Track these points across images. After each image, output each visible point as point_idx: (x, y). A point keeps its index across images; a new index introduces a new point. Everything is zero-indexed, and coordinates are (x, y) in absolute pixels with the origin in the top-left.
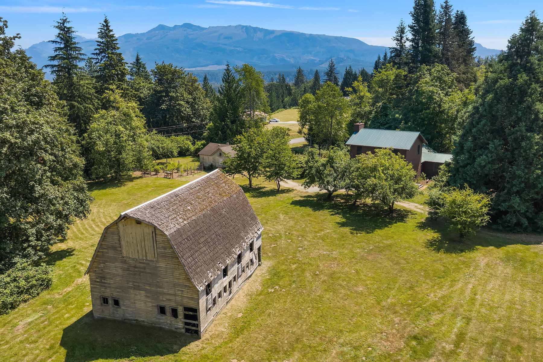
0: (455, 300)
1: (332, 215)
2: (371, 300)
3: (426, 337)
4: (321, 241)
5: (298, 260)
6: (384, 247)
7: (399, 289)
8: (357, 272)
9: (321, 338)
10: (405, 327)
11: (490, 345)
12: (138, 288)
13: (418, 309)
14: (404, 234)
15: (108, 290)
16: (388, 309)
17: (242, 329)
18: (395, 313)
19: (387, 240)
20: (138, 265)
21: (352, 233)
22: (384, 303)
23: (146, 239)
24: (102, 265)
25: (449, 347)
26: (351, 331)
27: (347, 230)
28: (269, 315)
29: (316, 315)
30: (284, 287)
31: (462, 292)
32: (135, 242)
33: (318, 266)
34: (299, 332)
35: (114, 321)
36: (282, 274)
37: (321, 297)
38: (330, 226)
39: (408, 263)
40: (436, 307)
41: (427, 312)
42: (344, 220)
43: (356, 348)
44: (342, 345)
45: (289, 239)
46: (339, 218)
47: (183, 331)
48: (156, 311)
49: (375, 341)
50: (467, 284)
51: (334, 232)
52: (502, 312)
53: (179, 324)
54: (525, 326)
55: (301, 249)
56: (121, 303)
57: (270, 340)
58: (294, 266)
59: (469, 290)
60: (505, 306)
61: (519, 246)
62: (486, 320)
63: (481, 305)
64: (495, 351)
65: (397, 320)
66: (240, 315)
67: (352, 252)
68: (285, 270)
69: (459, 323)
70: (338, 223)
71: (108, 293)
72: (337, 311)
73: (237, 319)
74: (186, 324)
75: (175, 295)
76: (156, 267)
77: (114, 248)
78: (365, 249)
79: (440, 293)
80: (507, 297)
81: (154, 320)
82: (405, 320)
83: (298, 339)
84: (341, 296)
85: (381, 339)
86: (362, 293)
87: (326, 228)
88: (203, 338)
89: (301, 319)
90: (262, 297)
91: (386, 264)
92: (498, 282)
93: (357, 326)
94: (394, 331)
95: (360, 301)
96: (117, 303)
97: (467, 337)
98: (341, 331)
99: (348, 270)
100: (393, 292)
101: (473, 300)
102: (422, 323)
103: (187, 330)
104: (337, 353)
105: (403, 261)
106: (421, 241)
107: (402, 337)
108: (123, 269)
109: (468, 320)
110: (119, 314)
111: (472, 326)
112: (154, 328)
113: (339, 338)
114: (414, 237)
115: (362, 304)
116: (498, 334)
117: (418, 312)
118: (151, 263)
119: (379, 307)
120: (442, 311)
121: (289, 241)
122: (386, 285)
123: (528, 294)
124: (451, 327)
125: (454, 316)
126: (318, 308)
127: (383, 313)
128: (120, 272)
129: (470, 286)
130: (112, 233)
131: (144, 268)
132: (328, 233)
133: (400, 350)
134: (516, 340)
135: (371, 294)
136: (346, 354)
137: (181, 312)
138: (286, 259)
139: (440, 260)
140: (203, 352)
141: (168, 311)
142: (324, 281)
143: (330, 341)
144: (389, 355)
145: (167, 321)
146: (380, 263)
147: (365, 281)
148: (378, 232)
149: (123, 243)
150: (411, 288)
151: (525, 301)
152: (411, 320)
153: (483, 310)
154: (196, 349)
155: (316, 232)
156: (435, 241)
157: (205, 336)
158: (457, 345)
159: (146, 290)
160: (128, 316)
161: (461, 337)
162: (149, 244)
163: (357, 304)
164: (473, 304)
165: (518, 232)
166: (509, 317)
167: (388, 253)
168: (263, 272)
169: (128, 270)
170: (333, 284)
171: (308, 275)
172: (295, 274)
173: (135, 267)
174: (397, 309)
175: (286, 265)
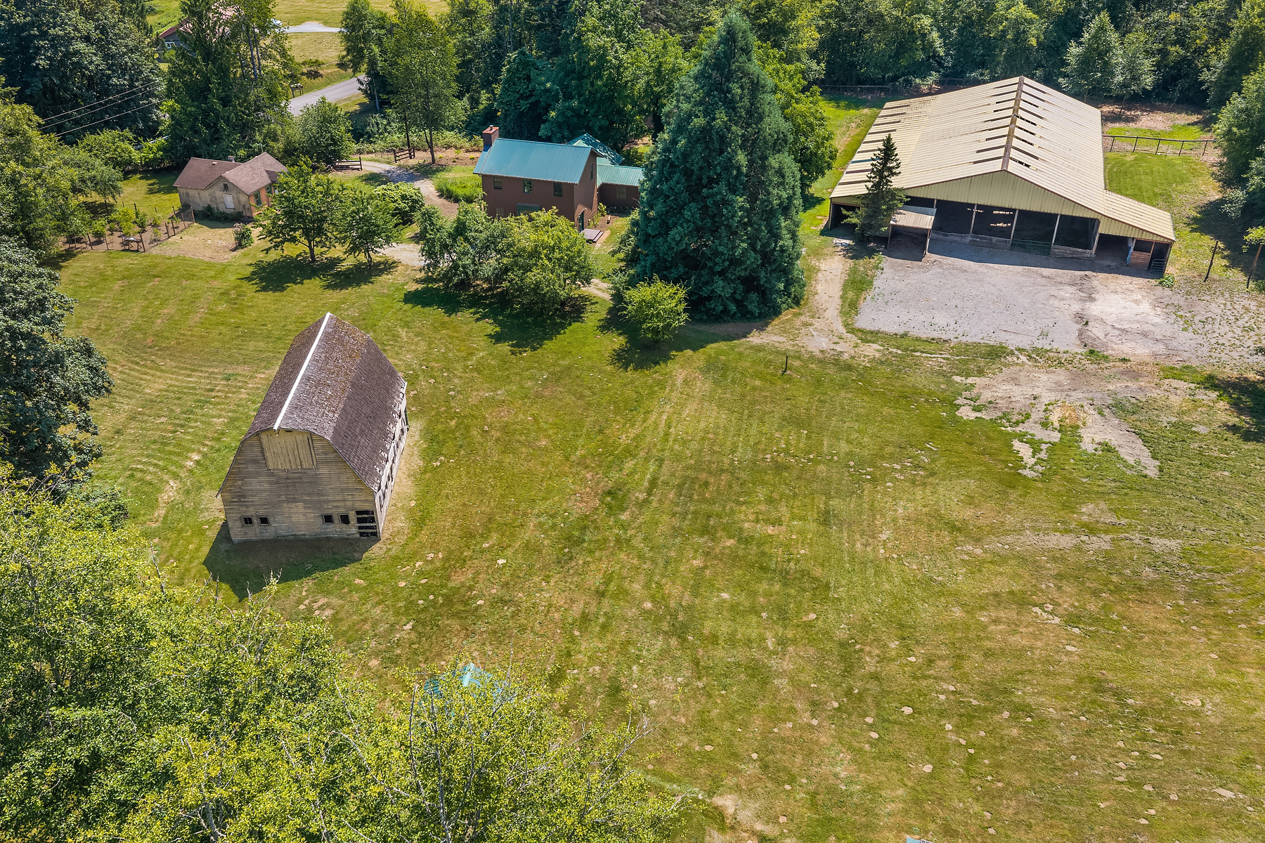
0: (648, 439)
1: (478, 320)
2: (558, 456)
3: (620, 490)
4: (476, 374)
5: (455, 412)
6: (562, 372)
7: (588, 435)
8: (535, 419)
9: (514, 513)
10: (598, 483)
11: (680, 486)
12: (295, 501)
13: (610, 458)
14: (584, 344)
15: (251, 509)
16: (579, 464)
17: (423, 519)
18: (586, 467)
19: (563, 358)
20: (291, 475)
21: (513, 353)
22: (573, 458)
23: (300, 446)
24: (240, 483)
25: (642, 496)
26: (544, 499)
27: (505, 348)
28: (447, 497)
29: (501, 487)
30: (451, 457)
31: (656, 425)
32: (284, 451)
33: (485, 418)
34: (488, 510)
35: (263, 541)
36: (441, 437)
37: (500, 462)
38: (482, 344)
39: (594, 394)
40: (629, 452)
41: (620, 460)
42: (498, 329)
43: (553, 516)
44: (538, 516)
45: (431, 377)
46: (490, 327)
47: (358, 535)
48: (320, 520)
49: (570, 504)
50: (661, 414)
51: (491, 354)
52: (695, 446)
53: (353, 529)
54: (714, 458)
55: (452, 393)
56: (271, 519)
57: (461, 525)
58: (453, 423)
59: (663, 422)
60: (698, 438)
61: (722, 345)
62: (678, 458)
63: (675, 440)
64: (684, 492)
65: (589, 476)
66: (413, 503)
67: (523, 387)
68: (444, 431)
69: (652, 467)
70: (490, 336)
71: (251, 512)
72: (523, 478)
73: (411, 510)
74: (360, 528)
75: (344, 501)
76: (316, 475)
77: (255, 462)
78: (538, 380)
79: (633, 432)
80: (702, 425)
81: (318, 530)
82: (597, 474)
83: (490, 519)
84: (523, 456)
85: (576, 500)
86: (546, 449)
87: (477, 350)
88: (382, 539)
89: (486, 494)
90: (428, 475)
91: (567, 400)
92: (695, 406)
93: (549, 491)
94: (588, 489)
95: (546, 460)
96: (264, 521)
97: (659, 482)
98: (534, 501)
99: (523, 417)
100: (581, 441)
101: (667, 434)
102: (615, 475)
103: (362, 534)
104: (534, 526)
105: (587, 392)
106: (607, 355)
107: (597, 494)
108: (271, 483)
109: (661, 461)
110: (269, 532)
111: (664, 469)
112: (320, 540)
113: (533, 508)
114: (597, 347)
115: (549, 463)
116: (689, 472)
117: (610, 462)
118: (309, 472)
119: (568, 464)
120: (634, 456)
121: (432, 381)
122: (572, 433)
123: (724, 416)
124: (644, 473)
125: (647, 460)
126: (501, 478)
127: (574, 470)
128: (266, 486)
129: (665, 417)
130: (251, 445)
131: (300, 478)
132: (482, 357)
133: (596, 509)
134: (704, 476)
135: (556, 447)
136: (544, 524)
137: (353, 517)
138: (438, 414)
139: (632, 382)
140: (390, 553)
141: (336, 519)
142: (498, 440)
143: (525, 514)
144: (586, 516)
145: (336, 529)
146: (561, 400)
147: (546, 430)
148: (548, 345)
149: (268, 454)
150: (601, 431)
151: (719, 428)
152: (603, 473)
153: (676, 447)
154: (382, 552)
155: (465, 359)
156: (623, 350)
157: (384, 535)
158: (650, 493)
159: (304, 501)
160: (282, 532)
161: (653, 483)
162: (304, 452)
163: (543, 464)
164: (667, 440)
165: (725, 321)
166: (701, 451)
167: (568, 381)
168: (416, 439)
169: (277, 483)
170: (510, 441)
171: (475, 433)
172: (457, 434)
173: (287, 478)
174: (588, 462)
175: (442, 423)
